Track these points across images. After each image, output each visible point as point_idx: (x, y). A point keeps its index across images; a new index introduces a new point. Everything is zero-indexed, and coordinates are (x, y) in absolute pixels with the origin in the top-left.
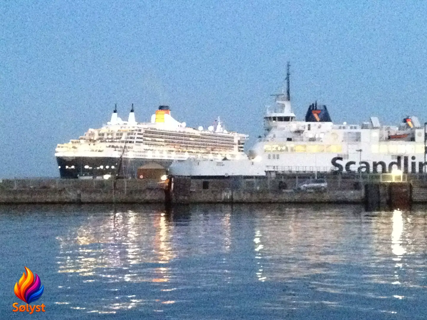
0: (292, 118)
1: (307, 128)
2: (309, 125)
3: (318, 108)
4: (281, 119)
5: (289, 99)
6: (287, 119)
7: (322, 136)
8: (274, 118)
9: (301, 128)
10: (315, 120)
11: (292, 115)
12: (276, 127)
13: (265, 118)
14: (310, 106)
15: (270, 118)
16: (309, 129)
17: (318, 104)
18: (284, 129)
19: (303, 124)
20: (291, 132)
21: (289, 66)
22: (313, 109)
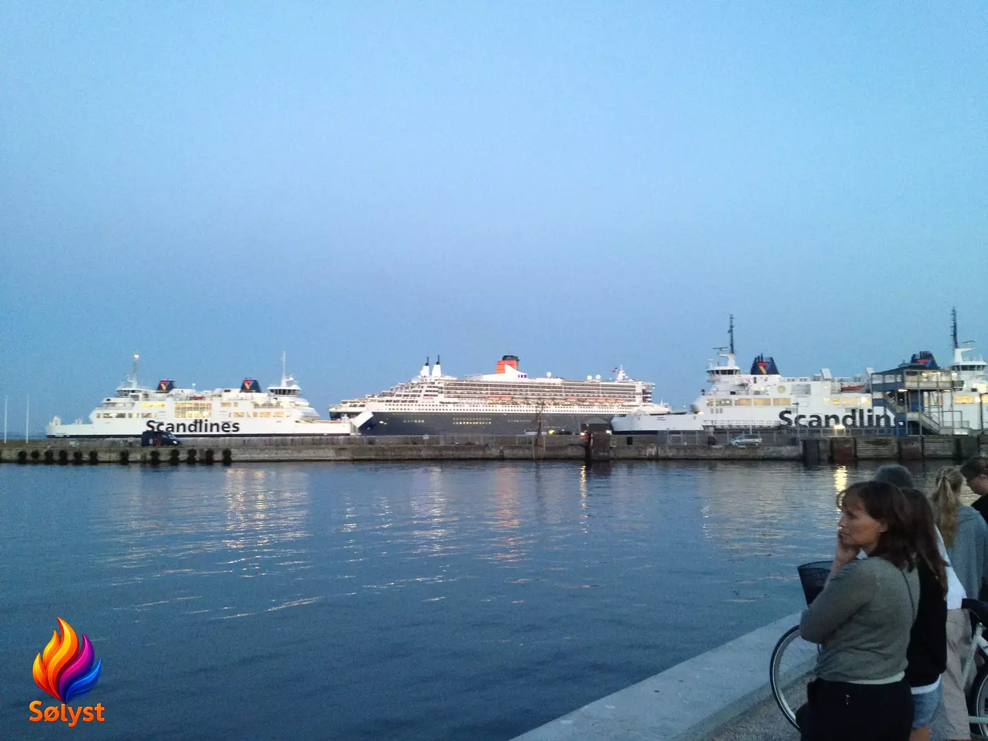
0: (736, 370)
1: (752, 381)
2: (755, 378)
3: (764, 361)
4: (724, 372)
5: (732, 351)
6: (730, 372)
7: (768, 388)
8: (717, 372)
9: (745, 382)
10: (761, 373)
11: (737, 368)
12: (719, 380)
13: (708, 372)
14: (756, 359)
15: (712, 371)
16: (755, 382)
17: (764, 356)
18: (728, 382)
19: (747, 377)
20: (735, 385)
21: (732, 318)
22: (759, 362)
